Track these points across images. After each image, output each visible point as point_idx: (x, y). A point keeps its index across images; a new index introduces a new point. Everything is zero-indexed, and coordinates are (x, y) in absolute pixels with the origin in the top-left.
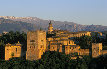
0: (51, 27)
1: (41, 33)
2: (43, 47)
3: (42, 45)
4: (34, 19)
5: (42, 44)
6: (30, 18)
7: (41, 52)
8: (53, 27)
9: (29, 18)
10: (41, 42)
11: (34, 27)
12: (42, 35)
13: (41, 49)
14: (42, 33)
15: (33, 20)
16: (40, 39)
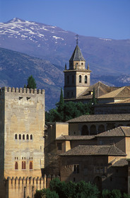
0: (78, 74)
1: (20, 102)
2: (28, 166)
3: (27, 155)
4: (42, 32)
5: (27, 150)
6: (20, 26)
7: (21, 191)
8: (88, 74)
9: (15, 29)
10: (22, 144)
11: (40, 68)
12: (27, 111)
13: (21, 173)
14: (24, 102)
15: (36, 38)
16: (16, 129)
